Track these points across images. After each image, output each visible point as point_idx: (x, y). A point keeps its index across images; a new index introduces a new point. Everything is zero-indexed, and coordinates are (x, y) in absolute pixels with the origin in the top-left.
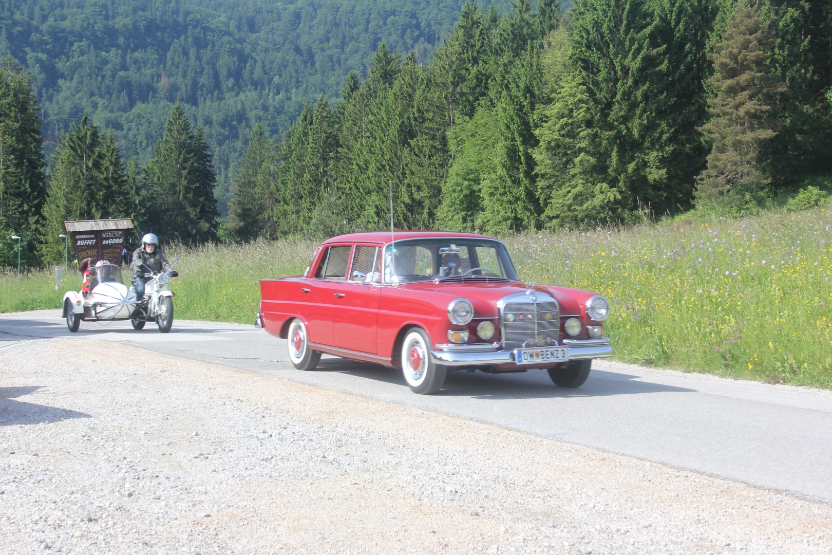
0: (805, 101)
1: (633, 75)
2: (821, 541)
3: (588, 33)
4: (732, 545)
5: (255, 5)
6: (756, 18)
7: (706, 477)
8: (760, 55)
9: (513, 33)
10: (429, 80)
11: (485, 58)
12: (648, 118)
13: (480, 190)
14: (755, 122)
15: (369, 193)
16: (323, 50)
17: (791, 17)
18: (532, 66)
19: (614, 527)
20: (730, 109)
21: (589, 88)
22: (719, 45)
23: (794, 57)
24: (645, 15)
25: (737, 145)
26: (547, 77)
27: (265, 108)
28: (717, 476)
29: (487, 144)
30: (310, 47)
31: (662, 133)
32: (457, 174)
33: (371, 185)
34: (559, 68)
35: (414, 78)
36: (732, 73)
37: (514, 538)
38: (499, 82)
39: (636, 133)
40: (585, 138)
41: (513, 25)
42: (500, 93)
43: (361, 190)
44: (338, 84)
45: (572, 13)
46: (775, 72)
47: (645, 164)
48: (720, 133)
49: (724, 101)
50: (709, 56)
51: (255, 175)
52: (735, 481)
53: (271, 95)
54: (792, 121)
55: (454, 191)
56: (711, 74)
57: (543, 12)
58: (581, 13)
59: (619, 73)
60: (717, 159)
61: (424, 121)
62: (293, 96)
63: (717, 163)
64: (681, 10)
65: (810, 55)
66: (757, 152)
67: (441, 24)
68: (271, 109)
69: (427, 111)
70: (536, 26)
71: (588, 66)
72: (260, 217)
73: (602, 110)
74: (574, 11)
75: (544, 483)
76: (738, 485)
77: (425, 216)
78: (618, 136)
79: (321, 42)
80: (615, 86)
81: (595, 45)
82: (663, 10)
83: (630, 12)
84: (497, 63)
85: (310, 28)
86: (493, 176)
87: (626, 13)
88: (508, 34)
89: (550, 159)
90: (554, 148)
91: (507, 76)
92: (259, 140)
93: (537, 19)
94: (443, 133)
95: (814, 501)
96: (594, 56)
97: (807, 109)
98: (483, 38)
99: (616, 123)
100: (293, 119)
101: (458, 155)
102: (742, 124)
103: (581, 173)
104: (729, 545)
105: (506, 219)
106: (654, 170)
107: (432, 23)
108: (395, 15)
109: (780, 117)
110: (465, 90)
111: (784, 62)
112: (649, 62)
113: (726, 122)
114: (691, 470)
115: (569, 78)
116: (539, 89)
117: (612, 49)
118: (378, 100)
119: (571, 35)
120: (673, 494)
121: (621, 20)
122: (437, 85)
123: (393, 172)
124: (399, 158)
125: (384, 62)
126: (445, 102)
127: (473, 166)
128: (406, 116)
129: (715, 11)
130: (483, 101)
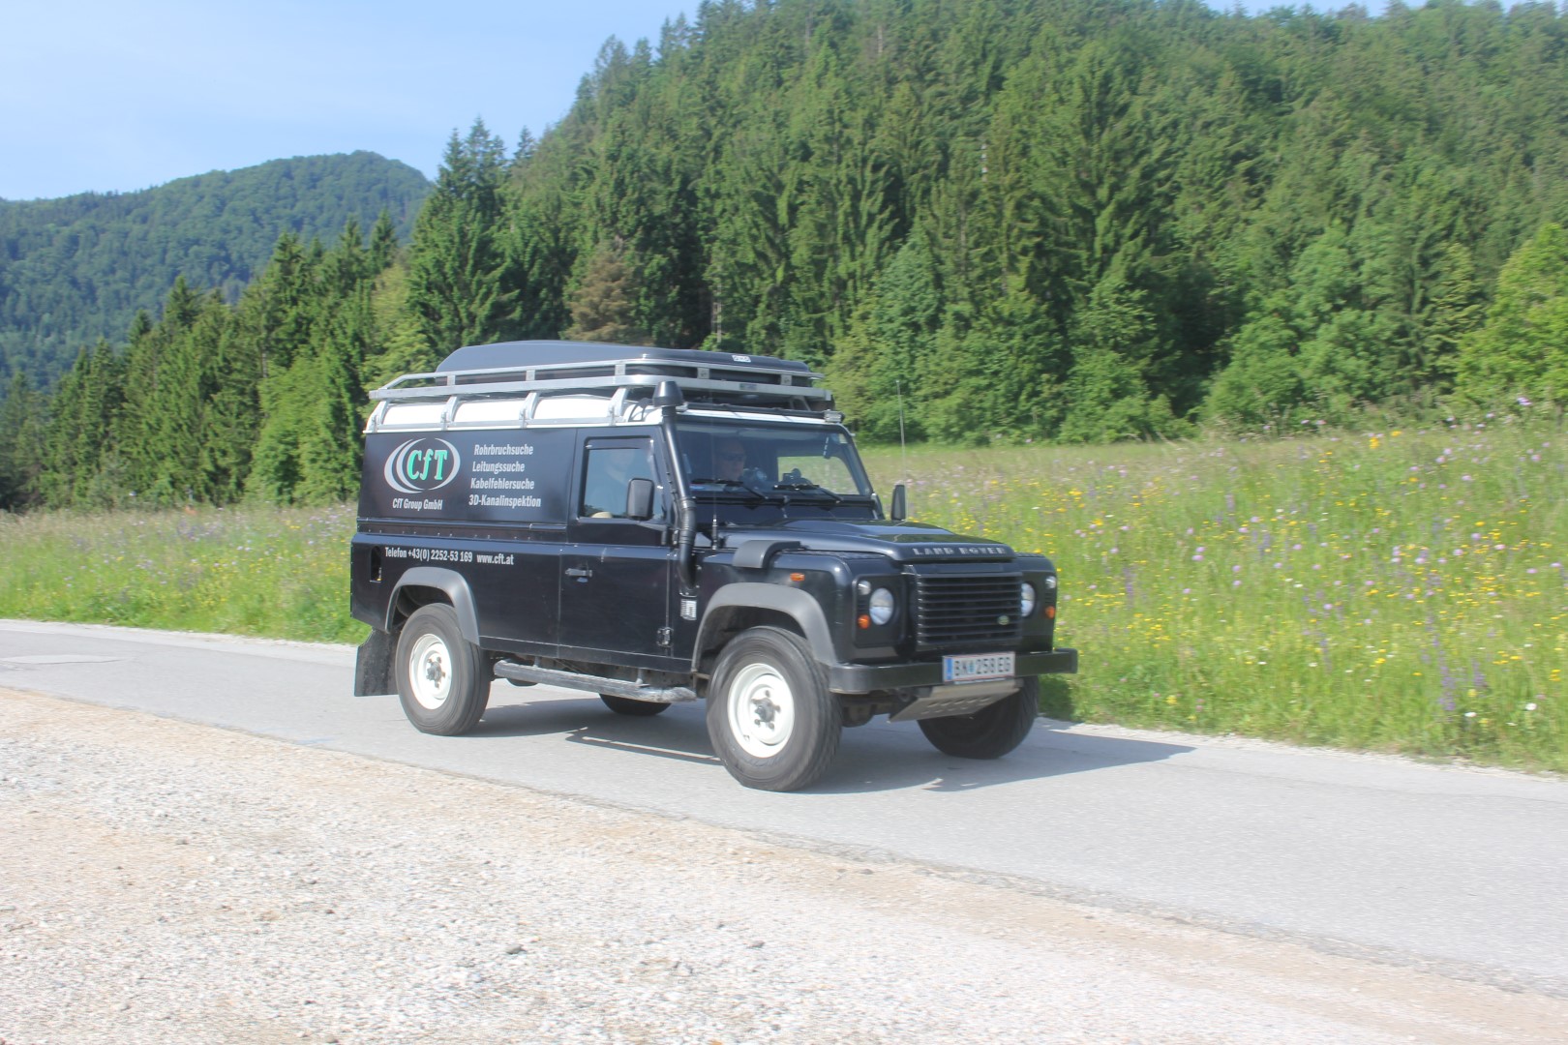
2: (597, 852)
3: (427, 272)
4: (493, 863)
5: (19, 225)
6: (619, 264)
7: (485, 784)
8: (625, 305)
9: (340, 271)
10: (237, 323)
11: (307, 298)
13: (299, 456)
15: (162, 458)
16: (107, 284)
17: (658, 264)
18: (362, 309)
21: (429, 338)
22: (578, 292)
23: (662, 311)
24: (495, 255)
26: (379, 323)
27: (32, 353)
28: (498, 782)
29: (307, 401)
30: (91, 280)
32: (272, 437)
33: (165, 448)
34: (392, 314)
35: (219, 320)
36: (593, 324)
38: (323, 327)
41: (340, 261)
42: (323, 340)
43: (152, 455)
44: (126, 326)
45: (410, 249)
46: (640, 325)
50: (568, 304)
51: (15, 435)
52: (518, 786)
53: (39, 337)
55: (267, 456)
56: (570, 324)
57: (377, 247)
58: (422, 250)
59: (465, 321)
61: (231, 371)
62: (68, 340)
64: (536, 251)
65: (679, 308)
67: (256, 257)
68: (39, 355)
69: (235, 360)
70: (368, 263)
71: (428, 312)
72: (21, 488)
74: (413, 247)
76: (521, 791)
77: (232, 486)
79: (105, 273)
80: (459, 336)
81: (437, 287)
82: (515, 250)
83: (476, 251)
84: (320, 305)
85: (91, 256)
86: (315, 439)
87: (472, 251)
88: (334, 272)
91: (332, 321)
92: (20, 393)
93: (370, 255)
94: (254, 387)
96: (435, 300)
98: (305, 276)
100: (68, 367)
101: (272, 413)
104: (488, 862)
105: (332, 490)
107: (246, 255)
108: (199, 245)
110: (282, 336)
111: (650, 314)
112: (499, 309)
114: (469, 777)
115: (406, 325)
116: (371, 337)
117: (456, 293)
118: (173, 346)
119: (408, 275)
120: (439, 805)
121: (466, 260)
122: (247, 329)
123: (191, 433)
124: (199, 416)
125: (182, 300)
126: (256, 349)
127: (291, 427)
128: (208, 366)
129: (574, 254)
130: (303, 349)
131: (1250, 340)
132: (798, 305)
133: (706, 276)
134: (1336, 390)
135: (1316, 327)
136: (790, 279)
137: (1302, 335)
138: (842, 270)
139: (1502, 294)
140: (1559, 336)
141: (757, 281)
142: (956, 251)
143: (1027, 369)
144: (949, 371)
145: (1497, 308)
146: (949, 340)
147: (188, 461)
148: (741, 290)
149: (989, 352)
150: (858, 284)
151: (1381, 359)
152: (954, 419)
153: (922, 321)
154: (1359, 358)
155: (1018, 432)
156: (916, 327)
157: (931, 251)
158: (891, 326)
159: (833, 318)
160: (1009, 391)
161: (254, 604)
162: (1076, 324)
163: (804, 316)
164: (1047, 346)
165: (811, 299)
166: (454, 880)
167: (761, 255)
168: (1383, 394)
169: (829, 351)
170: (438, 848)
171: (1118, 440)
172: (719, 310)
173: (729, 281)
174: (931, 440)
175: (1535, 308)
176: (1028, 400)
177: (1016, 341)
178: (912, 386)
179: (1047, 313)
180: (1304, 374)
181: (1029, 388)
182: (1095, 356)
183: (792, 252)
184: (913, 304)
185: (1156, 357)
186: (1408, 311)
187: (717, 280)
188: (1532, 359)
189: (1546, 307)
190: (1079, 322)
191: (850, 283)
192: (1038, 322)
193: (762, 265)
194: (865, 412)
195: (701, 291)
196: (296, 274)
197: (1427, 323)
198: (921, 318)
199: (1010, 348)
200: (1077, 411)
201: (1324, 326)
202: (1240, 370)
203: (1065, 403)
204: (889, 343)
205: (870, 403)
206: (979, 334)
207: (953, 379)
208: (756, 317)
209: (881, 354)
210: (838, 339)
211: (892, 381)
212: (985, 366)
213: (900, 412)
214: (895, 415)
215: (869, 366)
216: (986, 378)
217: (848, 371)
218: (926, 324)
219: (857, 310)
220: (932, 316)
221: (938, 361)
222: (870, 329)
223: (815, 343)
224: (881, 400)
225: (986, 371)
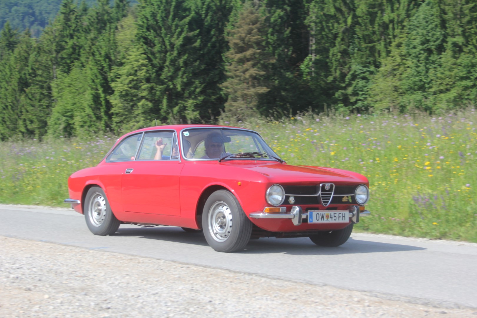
0: (287, 70)
1: (178, 49)
2: (275, 299)
3: (147, 20)
4: (213, 302)
6: (256, 15)
7: (202, 268)
8: (259, 38)
9: (98, 19)
10: (39, 48)
11: (77, 34)
12: (187, 78)
13: (74, 124)
14: (256, 82)
17: (279, 15)
18: (110, 40)
19: (130, 295)
20: (239, 73)
21: (148, 57)
22: (233, 31)
23: (281, 42)
24: (186, 10)
25: (244, 97)
26: (120, 48)
28: (210, 267)
29: (79, 92)
31: (196, 88)
32: (59, 113)
34: (127, 43)
35: (29, 47)
36: (241, 50)
37: (54, 302)
38: (88, 51)
39: (179, 88)
40: (145, 90)
41: (97, 13)
42: (88, 58)
45: (137, 7)
46: (269, 50)
47: (185, 108)
48: (233, 89)
49: (236, 68)
50: (227, 38)
54: (279, 83)
55: (56, 124)
56: (228, 50)
57: (118, 6)
58: (143, 7)
59: (168, 47)
60: (231, 105)
61: (36, 75)
63: (232, 108)
64: (209, 8)
65: (291, 41)
66: (257, 102)
67: (49, 13)
69: (38, 69)
70: (113, 15)
71: (148, 42)
73: (157, 72)
74: (139, 6)
75: (85, 272)
76: (223, 271)
78: (167, 89)
80: (165, 56)
81: (152, 28)
82: (197, 7)
83: (176, 7)
84: (86, 38)
86: (83, 114)
87: (172, 7)
88: (94, 19)
89: (122, 103)
90: (124, 96)
91: (93, 47)
93: (114, 10)
94: (49, 84)
95: (274, 279)
96: (151, 35)
97: (288, 74)
98: (78, 22)
99: (166, 81)
101: (59, 99)
102: (248, 83)
103: (143, 113)
104: (210, 302)
106: (191, 112)
107: (43, 12)
108: (17, 6)
109: (272, 80)
110: (65, 56)
111: (274, 44)
112: (188, 41)
113: (237, 81)
114: (192, 264)
115: (135, 49)
116: (115, 56)
117: (163, 31)
118: (3, 62)
119: (136, 21)
120: (177, 276)
121: (169, 12)
122: (45, 52)
123: (13, 111)
124: (18, 101)
125: (8, 35)
126: (50, 63)
127: (69, 107)
128: (23, 72)
129: (230, 9)
130: (76, 63)
132: (359, 38)
133: (306, 22)
136: (356, 23)
138: (386, 19)
141: (336, 25)
142: (454, 6)
144: (449, 77)
146: (450, 59)
147: (11, 126)
148: (326, 30)
149: (473, 66)
150: (396, 26)
153: (433, 48)
156: (430, 52)
157: (439, 6)
158: (414, 50)
159: (380, 46)
161: (56, 188)
163: (364, 45)
165: (368, 35)
166: (192, 309)
167: (338, 10)
169: (378, 66)
170: (180, 295)
172: (314, 41)
173: (320, 25)
178: (427, 86)
183: (356, 8)
184: (428, 38)
187: (313, 24)
191: (391, 26)
193: (339, 15)
194: (399, 101)
195: (303, 31)
196: (73, 21)
198: (432, 46)
204: (413, 61)
205: (402, 96)
206: (468, 55)
207: (451, 81)
208: (335, 46)
209: (408, 67)
210: (383, 58)
211: (414, 83)
212: (471, 74)
213: (420, 101)
214: (417, 102)
215: (401, 74)
216: (471, 81)
217: (389, 77)
218: (436, 49)
219: (394, 42)
220: (439, 45)
221: (442, 71)
222: (402, 52)
223: (370, 61)
224: (408, 94)
225: (472, 77)
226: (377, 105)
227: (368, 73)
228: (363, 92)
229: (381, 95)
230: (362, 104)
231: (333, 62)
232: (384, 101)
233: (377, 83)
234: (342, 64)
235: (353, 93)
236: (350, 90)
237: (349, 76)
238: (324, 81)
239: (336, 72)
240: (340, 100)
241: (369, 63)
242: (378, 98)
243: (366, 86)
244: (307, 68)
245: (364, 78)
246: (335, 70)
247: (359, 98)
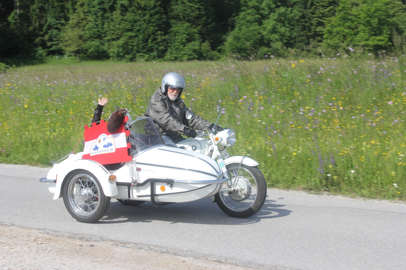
131: (243, 19)
134: (277, 40)
135: (269, 14)
137: (264, 17)
139: (342, 2)
140: (363, 20)
143: (152, 29)
144: (119, 29)
145: (340, 8)
146: (119, 16)
149: (135, 21)
151: (295, 28)
152: (121, 50)
153: (107, 8)
154: (286, 27)
155: (148, 56)
156: (104, 10)
158: (94, 9)
159: (69, 5)
160: (144, 38)
162: (172, 10)
163: (56, 4)
164: (159, 20)
168: (295, 42)
169: (67, 19)
171: (189, 60)
174: (111, 58)
175: (355, 8)
176: (152, 42)
177: (147, 17)
178: (103, 35)
179: (160, 6)
180: (264, 33)
181: (152, 37)
182: (179, 24)
185: (205, 25)
186: (305, 8)
188: (353, 29)
189: (359, 8)
190: (173, 10)
192: (156, 10)
194: (83, 46)
197: (313, 13)
198: (107, 6)
199: (144, 20)
200: (172, 47)
201: (272, 14)
202: (239, 31)
203: (167, 43)
204: (93, 16)
205: (85, 42)
206: (131, 14)
207: (120, 32)
208: (34, 3)
209: (90, 21)
210: (71, 14)
211: (94, 33)
212: (134, 27)
213: (98, 46)
214: (96, 47)
215: (84, 26)
216: (134, 33)
217: (75, 28)
218: (109, 9)
219: (79, 2)
220: (111, 5)
221: (114, 25)
222: (84, 10)
223: (61, 16)
224: (90, 41)
225: (134, 30)
226: (67, 49)
227: (60, 25)
228: (57, 39)
229: (70, 41)
230: (55, 48)
231: (34, 16)
232: (72, 46)
233: (66, 32)
234: (40, 18)
235: (49, 39)
236: (46, 37)
237: (45, 27)
238: (27, 30)
239: (35, 23)
240: (39, 45)
241: (61, 17)
242: (67, 43)
243: (58, 34)
244: (14, 20)
245: (57, 28)
246: (35, 22)
247: (54, 43)
